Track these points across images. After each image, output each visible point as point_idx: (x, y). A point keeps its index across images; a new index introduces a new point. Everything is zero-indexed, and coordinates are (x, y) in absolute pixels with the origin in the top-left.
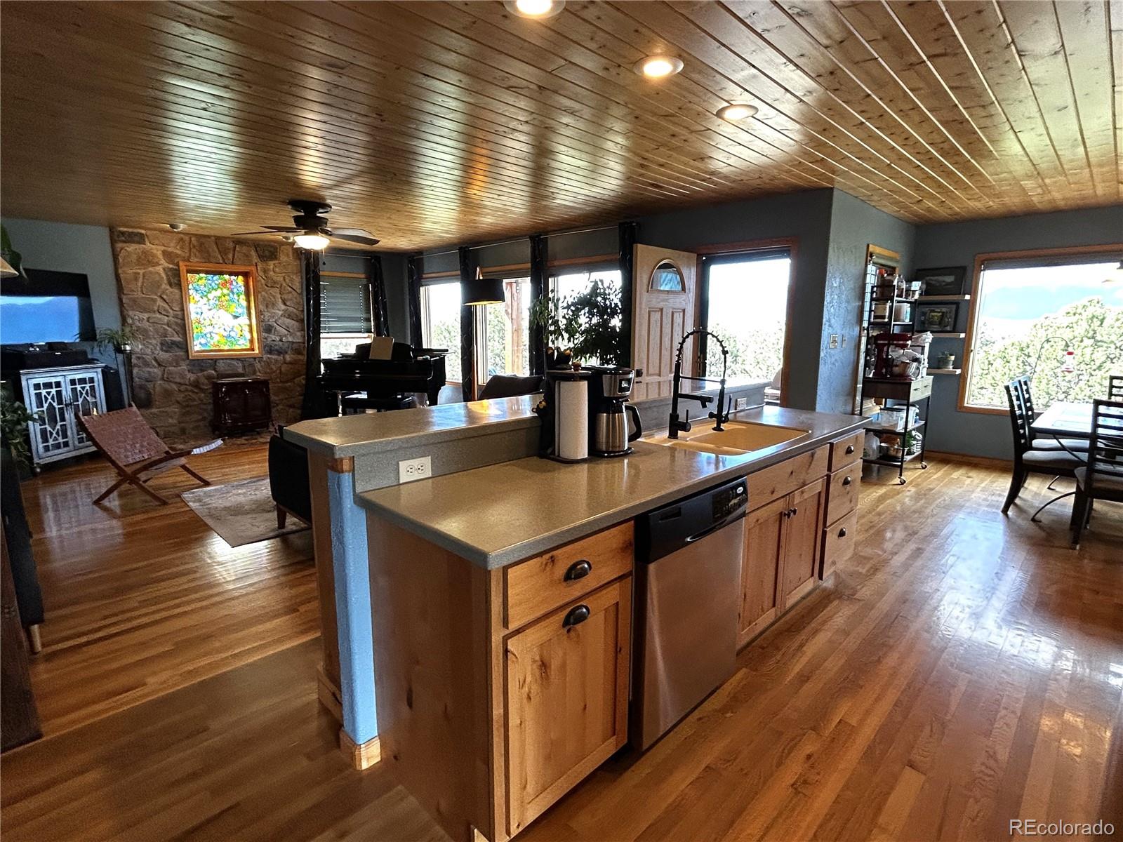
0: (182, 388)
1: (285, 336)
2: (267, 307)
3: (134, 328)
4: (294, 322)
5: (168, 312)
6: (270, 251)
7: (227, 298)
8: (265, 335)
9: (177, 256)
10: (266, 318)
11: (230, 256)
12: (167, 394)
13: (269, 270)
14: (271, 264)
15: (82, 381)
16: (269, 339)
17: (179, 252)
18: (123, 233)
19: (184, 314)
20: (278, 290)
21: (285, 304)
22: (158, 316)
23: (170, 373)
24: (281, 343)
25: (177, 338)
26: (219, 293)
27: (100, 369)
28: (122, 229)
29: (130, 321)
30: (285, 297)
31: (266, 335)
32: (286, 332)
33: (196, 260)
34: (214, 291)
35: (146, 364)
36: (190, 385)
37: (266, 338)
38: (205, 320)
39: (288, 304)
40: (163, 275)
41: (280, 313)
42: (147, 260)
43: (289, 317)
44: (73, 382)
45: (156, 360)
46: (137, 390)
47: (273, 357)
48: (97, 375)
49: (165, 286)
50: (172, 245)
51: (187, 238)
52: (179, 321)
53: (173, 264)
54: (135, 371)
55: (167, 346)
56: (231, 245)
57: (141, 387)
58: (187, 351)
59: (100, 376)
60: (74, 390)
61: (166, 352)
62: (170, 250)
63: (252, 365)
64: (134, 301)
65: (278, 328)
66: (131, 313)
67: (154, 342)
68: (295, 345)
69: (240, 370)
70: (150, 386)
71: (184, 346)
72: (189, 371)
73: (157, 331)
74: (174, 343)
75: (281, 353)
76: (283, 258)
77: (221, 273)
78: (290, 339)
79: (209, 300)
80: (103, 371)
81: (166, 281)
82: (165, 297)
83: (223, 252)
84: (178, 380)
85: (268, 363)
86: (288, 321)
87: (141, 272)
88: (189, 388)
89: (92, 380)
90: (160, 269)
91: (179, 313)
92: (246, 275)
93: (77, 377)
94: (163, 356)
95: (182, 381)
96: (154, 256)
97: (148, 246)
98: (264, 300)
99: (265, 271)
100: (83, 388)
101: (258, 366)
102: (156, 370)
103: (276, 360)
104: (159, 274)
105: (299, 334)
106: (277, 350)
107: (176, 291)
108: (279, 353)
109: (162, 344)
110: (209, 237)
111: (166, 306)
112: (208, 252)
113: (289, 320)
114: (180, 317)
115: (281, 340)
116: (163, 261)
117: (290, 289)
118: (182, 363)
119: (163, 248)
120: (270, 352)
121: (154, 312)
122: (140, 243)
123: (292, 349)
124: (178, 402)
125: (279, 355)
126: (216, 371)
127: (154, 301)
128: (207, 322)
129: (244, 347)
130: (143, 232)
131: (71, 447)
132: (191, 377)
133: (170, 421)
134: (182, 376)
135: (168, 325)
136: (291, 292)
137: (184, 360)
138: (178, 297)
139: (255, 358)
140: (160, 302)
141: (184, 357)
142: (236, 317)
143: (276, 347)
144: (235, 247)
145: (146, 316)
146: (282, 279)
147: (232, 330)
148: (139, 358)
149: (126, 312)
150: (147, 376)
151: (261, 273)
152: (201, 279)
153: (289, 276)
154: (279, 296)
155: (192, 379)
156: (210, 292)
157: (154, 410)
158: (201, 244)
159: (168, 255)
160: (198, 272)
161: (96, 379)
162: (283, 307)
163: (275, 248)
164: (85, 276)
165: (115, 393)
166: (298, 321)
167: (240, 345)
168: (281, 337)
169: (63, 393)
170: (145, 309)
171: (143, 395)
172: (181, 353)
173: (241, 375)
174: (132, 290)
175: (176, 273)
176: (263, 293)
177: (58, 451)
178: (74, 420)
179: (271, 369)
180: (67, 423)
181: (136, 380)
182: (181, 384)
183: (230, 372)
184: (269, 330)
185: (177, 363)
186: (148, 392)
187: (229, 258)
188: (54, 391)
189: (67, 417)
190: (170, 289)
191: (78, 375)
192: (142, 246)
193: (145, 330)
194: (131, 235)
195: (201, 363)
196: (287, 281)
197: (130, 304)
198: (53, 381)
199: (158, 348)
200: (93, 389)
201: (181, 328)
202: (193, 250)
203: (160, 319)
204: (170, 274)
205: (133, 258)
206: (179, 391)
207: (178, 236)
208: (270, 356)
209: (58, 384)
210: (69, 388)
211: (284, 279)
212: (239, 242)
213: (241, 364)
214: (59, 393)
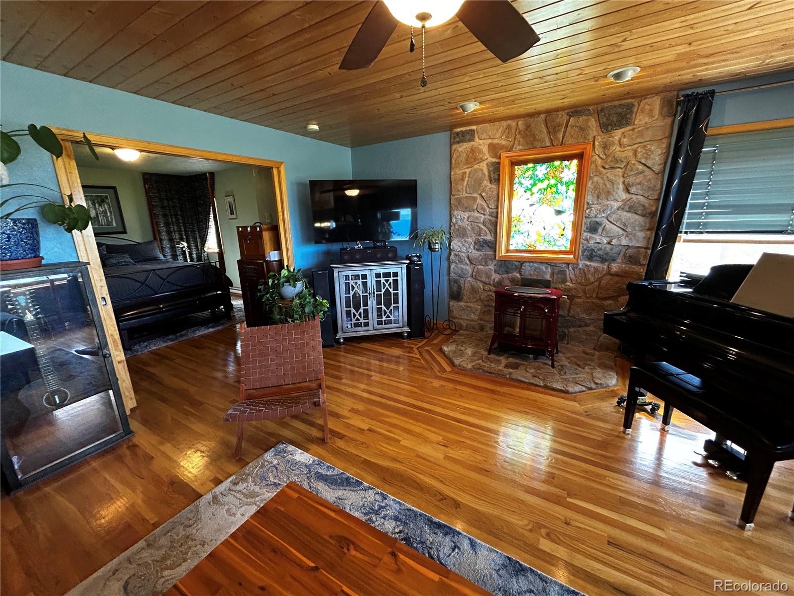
0: (487, 287)
1: (618, 237)
2: (598, 197)
3: (457, 227)
4: (637, 217)
5: (484, 210)
6: (619, 114)
7: (554, 189)
8: (586, 235)
9: (502, 147)
10: (592, 215)
11: (560, 135)
12: (474, 290)
13: (614, 144)
14: (617, 134)
15: (387, 275)
16: (592, 242)
17: (504, 142)
18: (458, 134)
19: (497, 212)
20: (619, 172)
21: (628, 191)
22: (477, 214)
23: (478, 271)
24: (609, 247)
25: (489, 237)
26: (544, 185)
27: (405, 265)
28: (459, 130)
29: (454, 220)
30: (631, 180)
31: (589, 235)
32: (621, 232)
33: (519, 148)
34: (539, 184)
35: (461, 261)
37: (587, 240)
38: (525, 217)
39: (633, 190)
40: (486, 172)
41: (616, 205)
42: (473, 157)
43: (632, 209)
44: (378, 275)
45: (468, 258)
46: (452, 283)
47: (593, 264)
48: (401, 269)
49: (486, 182)
50: (498, 135)
51: (513, 123)
52: (493, 219)
53: (495, 157)
54: (452, 266)
55: (481, 245)
56: (565, 118)
57: (456, 281)
58: (495, 251)
59: (405, 271)
60: (378, 283)
61: (478, 250)
62: (496, 141)
63: (563, 273)
64: (459, 201)
65: (609, 226)
66: (456, 213)
67: (470, 240)
68: (630, 250)
69: (548, 277)
70: (462, 282)
71: (493, 246)
72: (495, 272)
73: (473, 229)
74: (486, 242)
75: (606, 260)
76: (640, 120)
77: (551, 160)
78: (624, 242)
79: (532, 194)
80: (407, 267)
81: (487, 178)
82: (484, 194)
83: (552, 130)
84: (484, 279)
85: (584, 272)
86: (626, 215)
87: (468, 171)
88: (492, 288)
89: (395, 274)
90: (484, 166)
91: (494, 210)
92: (580, 157)
93: (382, 271)
94: (475, 254)
95: (487, 280)
96: (480, 151)
97: (477, 142)
98: (596, 188)
99: (605, 147)
100: (387, 281)
101: (570, 273)
102: (468, 268)
103: (596, 269)
104: (482, 170)
105: (641, 235)
106: (600, 256)
107: (494, 187)
108: (603, 260)
109: (475, 243)
110: (537, 114)
111: (484, 204)
112: (534, 136)
113: (629, 215)
114: (495, 215)
115: (609, 243)
116: (487, 156)
117: (640, 167)
118: (490, 262)
119: (490, 141)
120: (590, 258)
121: (474, 210)
122: (470, 141)
123: (624, 256)
124: (480, 299)
125: (602, 263)
126: (520, 274)
127: (475, 199)
128: (526, 220)
129: (563, 249)
130: (474, 127)
131: (371, 327)
132: (496, 277)
133: (472, 315)
134: (489, 277)
135: (484, 224)
136: (642, 172)
137: (491, 259)
138: (495, 193)
139: (568, 264)
140: (479, 201)
141: (493, 257)
142: (559, 212)
143: (601, 252)
144: (568, 122)
145: (467, 215)
146: (631, 154)
147: (553, 228)
148: (456, 255)
149: (452, 212)
150: (460, 272)
151: (598, 150)
152: (528, 170)
153: (644, 147)
154: (621, 180)
155: (497, 280)
156: (534, 185)
157: (462, 304)
158: (528, 127)
159: (494, 149)
160: (525, 162)
161: (400, 274)
162: (624, 196)
163: (630, 107)
164: (416, 181)
165: (416, 286)
166: (644, 216)
167: (559, 246)
168: (612, 238)
169: (369, 284)
170: (466, 208)
171: (455, 289)
172: (491, 253)
173: (546, 284)
174: (459, 191)
175: (496, 168)
176: (596, 179)
177: (359, 329)
178: (375, 306)
179: (587, 279)
180: (369, 307)
181: (452, 274)
182: (485, 283)
183: (535, 278)
184: (594, 228)
185: (486, 263)
186: (459, 287)
187: (557, 138)
188: (360, 282)
189: (369, 303)
190: (489, 185)
191: (383, 270)
192: (472, 143)
193: (464, 229)
194: (463, 133)
195: (506, 265)
196: (639, 155)
197: (456, 204)
198: (360, 273)
199: (472, 247)
200: (396, 282)
201: (494, 227)
202: (518, 136)
203: (477, 218)
204: (491, 169)
205: (463, 158)
206: (484, 289)
207: (504, 123)
208: (588, 263)
209: (364, 277)
210: (374, 279)
211: (635, 152)
212: (575, 110)
213: (549, 270)
214: (365, 284)
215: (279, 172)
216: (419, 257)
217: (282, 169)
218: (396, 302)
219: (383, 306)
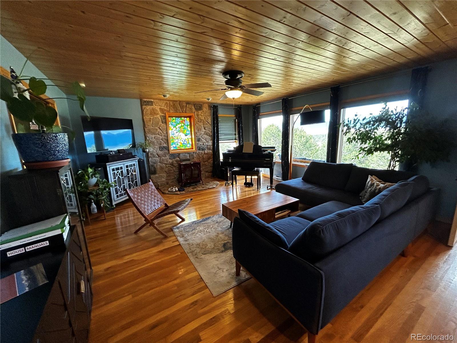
0: (167, 166)
1: (205, 143)
2: (198, 130)
3: (149, 141)
4: (208, 136)
5: (162, 134)
6: (200, 107)
7: (183, 127)
8: (197, 142)
9: (165, 110)
10: (198, 136)
11: (185, 109)
12: (162, 168)
14: (200, 112)
15: (131, 166)
16: (199, 144)
17: (166, 109)
18: (145, 101)
19: (167, 135)
20: (202, 123)
21: (205, 129)
22: (158, 136)
23: (163, 160)
24: (203, 146)
25: (165, 145)
26: (180, 125)
28: (145, 100)
29: (148, 138)
30: (205, 126)
32: (205, 141)
33: (172, 111)
34: (178, 125)
35: (154, 156)
36: (171, 165)
38: (175, 137)
39: (206, 129)
40: (160, 119)
41: (203, 133)
42: (153, 112)
43: (207, 134)
44: (127, 167)
45: (157, 154)
46: (151, 167)
47: (201, 151)
48: (136, 162)
49: (160, 123)
50: (163, 105)
51: (168, 102)
52: (166, 138)
53: (163, 113)
54: (150, 159)
55: (162, 148)
56: (185, 105)
57: (152, 166)
58: (169, 150)
60: (127, 170)
61: (161, 151)
62: (162, 108)
63: (193, 155)
65: (202, 139)
66: (148, 135)
67: (157, 147)
68: (209, 146)
69: (188, 158)
70: (155, 165)
71: (168, 148)
72: (169, 159)
73: (157, 142)
74: (164, 147)
76: (204, 109)
77: (181, 117)
78: (207, 144)
79: (176, 128)
80: (138, 161)
81: (161, 121)
82: (161, 128)
83: (182, 107)
84: (165, 163)
85: (198, 154)
87: (152, 118)
88: (170, 166)
89: (134, 165)
90: (158, 116)
91: (166, 134)
92: (190, 117)
94: (160, 153)
95: (167, 163)
96: (156, 110)
97: (154, 106)
98: (197, 128)
99: (198, 115)
100: (131, 169)
101: (195, 155)
102: (157, 159)
103: (201, 153)
104: (159, 118)
105: (210, 141)
106: (202, 149)
107: (165, 125)
108: (203, 150)
109: (160, 148)
110: (176, 101)
111: (161, 131)
112: (176, 108)
113: (206, 136)
114: (166, 136)
115: (203, 144)
116: (160, 113)
117: (207, 122)
118: (167, 155)
119: (160, 107)
120: (199, 150)
121: (157, 134)
122: (151, 105)
123: (207, 148)
124: (165, 171)
125: (203, 151)
126: (179, 158)
127: (157, 130)
128: (176, 138)
130: (152, 100)
132: (171, 161)
133: (163, 179)
134: (167, 161)
135: (162, 140)
136: (207, 124)
137: (167, 154)
138: (165, 127)
139: (194, 152)
140: (159, 130)
141: (168, 153)
142: (186, 135)
143: (202, 148)
145: (154, 136)
146: (204, 118)
147: (185, 141)
148: (151, 154)
149: (146, 135)
150: (154, 161)
151: (196, 116)
152: (173, 119)
153: (206, 117)
154: (203, 126)
155: (171, 162)
156: (177, 125)
157: (157, 175)
158: (174, 105)
159: (162, 110)
160: (172, 117)
161: (136, 165)
162: (204, 130)
163: (201, 105)
164: (131, 120)
165: (142, 170)
166: (210, 136)
167: (188, 147)
168: (203, 143)
169: (124, 172)
170: (153, 133)
171: (153, 169)
172: (167, 151)
173: (189, 160)
174: (148, 126)
175: (165, 118)
176: (197, 125)
177: (122, 197)
178: (128, 183)
179: (200, 157)
180: (125, 184)
181: (150, 163)
182: (166, 164)
183: (184, 158)
184: (199, 140)
185: (165, 155)
186: (155, 168)
187: (184, 110)
188: (120, 171)
189: (125, 182)
190: (163, 125)
191: (129, 163)
192: (152, 106)
193: (154, 142)
194: (148, 102)
195: (173, 156)
196: (206, 119)
197: (148, 131)
198: (120, 166)
199: (158, 150)
200: (134, 169)
201: (167, 141)
202: (171, 107)
203: (159, 137)
204: (162, 118)
205: (149, 112)
206: (166, 167)
207: (165, 101)
208: (199, 151)
209: (122, 168)
211: (205, 118)
212: (188, 103)
213: (188, 155)
214: (122, 172)
217: (55, 106)
218: (136, 179)
219: (131, 182)
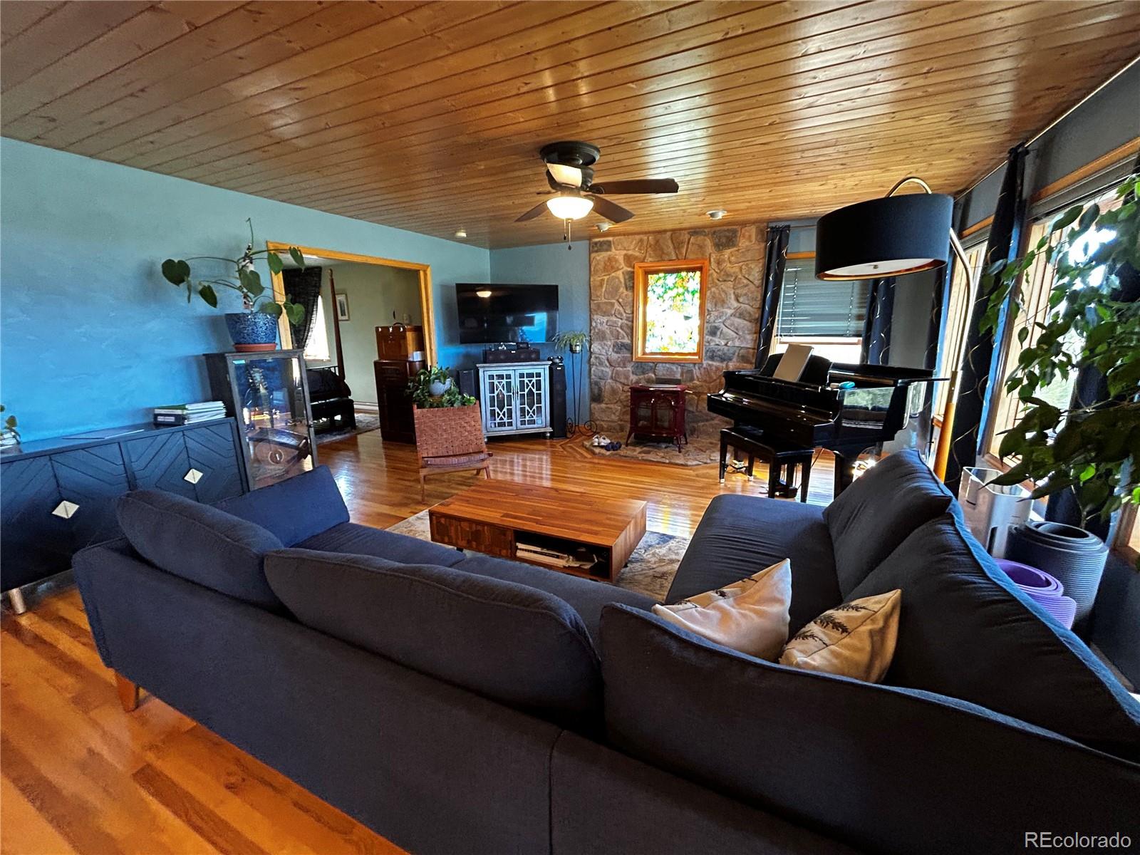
0: (625, 388)
1: (733, 340)
2: (716, 305)
3: (596, 330)
4: (745, 322)
5: (622, 315)
6: (728, 237)
7: (682, 297)
8: (708, 338)
9: (636, 258)
10: (712, 320)
11: (684, 251)
12: (614, 392)
13: (724, 261)
14: (727, 253)
15: (530, 375)
16: (712, 344)
17: (637, 254)
18: (596, 243)
19: (633, 317)
20: (730, 284)
21: (738, 301)
22: (615, 319)
23: (617, 373)
24: (726, 348)
25: (627, 341)
26: (673, 293)
27: (548, 366)
28: (597, 240)
29: (594, 324)
30: (739, 291)
31: (710, 338)
32: (735, 335)
33: (650, 259)
34: (669, 292)
35: (601, 364)
37: (708, 342)
38: (658, 321)
39: (741, 300)
40: (622, 280)
41: (730, 312)
42: (610, 266)
43: (741, 316)
44: (522, 376)
45: (608, 360)
46: (593, 385)
47: (715, 363)
48: (543, 369)
49: (622, 289)
50: (632, 247)
51: (645, 238)
52: (630, 323)
53: (630, 266)
54: (593, 369)
55: (619, 348)
56: (687, 237)
57: (596, 383)
58: (632, 354)
59: (547, 372)
60: (522, 383)
61: (617, 352)
62: (630, 252)
63: (690, 372)
64: (598, 305)
65: (725, 330)
66: (595, 317)
67: (609, 343)
68: (742, 351)
69: (678, 376)
70: (602, 383)
71: (630, 348)
72: (633, 373)
73: (611, 332)
74: (623, 345)
75: (724, 360)
76: (743, 243)
77: (678, 271)
78: (737, 344)
79: (664, 301)
80: (550, 368)
81: (623, 285)
82: (621, 300)
83: (677, 247)
84: (622, 380)
85: (707, 371)
86: (738, 321)
87: (606, 278)
89: (539, 375)
90: (620, 274)
91: (630, 315)
92: (700, 269)
93: (525, 372)
94: (615, 356)
95: (625, 381)
96: (616, 261)
97: (613, 252)
98: (714, 297)
99: (719, 263)
100: (530, 381)
101: (696, 372)
102: (608, 370)
103: (717, 368)
104: (618, 278)
105: (749, 337)
106: (719, 356)
107: (630, 293)
108: (722, 360)
109: (614, 346)
110: (665, 231)
111: (621, 309)
112: (662, 250)
113: (740, 321)
114: (631, 319)
115: (726, 345)
116: (623, 265)
117: (745, 281)
118: (628, 364)
119: (625, 252)
120: (712, 358)
121: (612, 315)
122: (607, 250)
123: (738, 355)
124: (619, 400)
125: (722, 362)
126: (655, 373)
127: (612, 305)
128: (659, 325)
129: (692, 351)
130: (611, 239)
131: (514, 427)
132: (633, 378)
133: (613, 417)
134: (627, 378)
135: (621, 328)
136: (747, 285)
137: (629, 361)
138: (631, 299)
139: (695, 364)
140: (617, 306)
141: (630, 359)
142: (687, 318)
143: (720, 353)
144: (689, 240)
145: (605, 319)
146: (737, 270)
147: (683, 332)
148: (596, 358)
149: (592, 316)
150: (600, 374)
151: (714, 265)
152: (659, 278)
153: (747, 265)
154: (732, 292)
155: (634, 380)
156: (665, 292)
157: (603, 406)
158: (657, 242)
159: (629, 259)
160: (656, 272)
161: (542, 374)
162: (736, 304)
163: (735, 232)
164: (557, 286)
165: (558, 387)
166: (750, 322)
167: (688, 349)
168: (728, 340)
169: (513, 384)
170: (605, 312)
171: (596, 391)
172: (629, 355)
173: (677, 382)
174: (597, 296)
175: (631, 276)
176: (713, 289)
177: (503, 428)
178: (519, 406)
179: (711, 377)
180: (513, 407)
181: (593, 377)
182: (624, 384)
183: (667, 376)
184: (713, 332)
185: (624, 364)
186: (600, 389)
187: (681, 253)
188: (504, 381)
189: (513, 403)
190: (625, 292)
191: (526, 370)
192: (609, 253)
193: (604, 332)
194: (601, 243)
195: (643, 366)
196: (744, 271)
197: (596, 308)
198: (505, 373)
199: (611, 350)
200: (539, 382)
201: (631, 331)
202: (649, 250)
203: (615, 322)
204: (627, 277)
205: (601, 266)
206: (622, 390)
207: (638, 237)
208: (710, 363)
209: (509, 377)
210: (518, 379)
211: (741, 269)
212: (695, 231)
213: (679, 370)
214: (509, 384)
215: (425, 275)
216: (561, 359)
217: (429, 272)
218: (539, 402)
219: (526, 406)
